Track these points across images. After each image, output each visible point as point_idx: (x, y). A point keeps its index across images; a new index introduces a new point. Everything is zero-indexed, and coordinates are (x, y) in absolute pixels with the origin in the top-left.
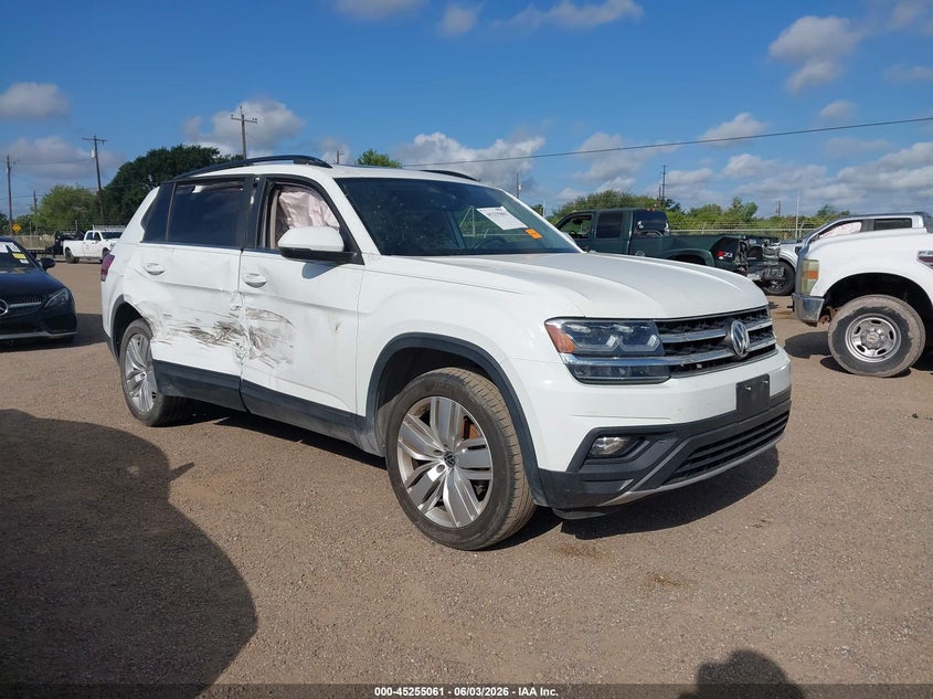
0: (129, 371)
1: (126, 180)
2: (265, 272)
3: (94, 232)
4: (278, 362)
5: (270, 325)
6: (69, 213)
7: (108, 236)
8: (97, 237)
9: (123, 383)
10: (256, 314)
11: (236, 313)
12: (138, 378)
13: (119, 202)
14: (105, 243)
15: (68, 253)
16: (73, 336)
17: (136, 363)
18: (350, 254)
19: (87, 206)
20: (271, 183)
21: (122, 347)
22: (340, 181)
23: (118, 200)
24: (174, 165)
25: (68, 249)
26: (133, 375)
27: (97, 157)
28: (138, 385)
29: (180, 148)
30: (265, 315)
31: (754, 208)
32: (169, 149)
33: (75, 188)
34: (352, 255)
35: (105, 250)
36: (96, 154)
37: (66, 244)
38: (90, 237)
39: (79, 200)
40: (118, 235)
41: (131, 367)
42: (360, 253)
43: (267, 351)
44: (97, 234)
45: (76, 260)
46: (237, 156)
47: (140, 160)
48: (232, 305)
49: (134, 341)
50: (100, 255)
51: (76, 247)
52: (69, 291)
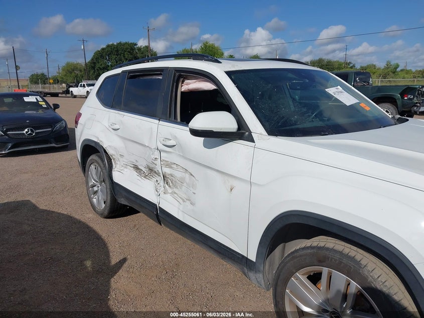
0: (90, 184)
1: (97, 58)
2: (175, 138)
3: (83, 83)
4: (184, 201)
5: (178, 174)
6: (73, 74)
7: (89, 85)
8: (84, 86)
9: (88, 189)
10: (169, 165)
11: (155, 162)
12: (95, 189)
13: (94, 69)
14: (87, 89)
15: (72, 94)
16: (68, 145)
17: (95, 180)
18: (242, 133)
19: (81, 71)
20: (177, 74)
21: (86, 169)
22: (229, 74)
23: (93, 68)
24: (117, 51)
25: (72, 91)
26: (93, 186)
27: (84, 48)
28: (96, 193)
29: (120, 43)
30: (174, 166)
31: (397, 66)
32: (115, 44)
33: (75, 63)
34: (244, 134)
35: (88, 92)
36: (84, 47)
37: (71, 89)
38: (81, 86)
39: (77, 68)
40: (93, 85)
41: (92, 182)
42: (250, 132)
43: (175, 190)
44: (84, 84)
45: (75, 97)
46: (146, 46)
47: (103, 49)
48: (153, 157)
49: (93, 167)
50: (85, 94)
51: (75, 91)
52: (65, 122)
